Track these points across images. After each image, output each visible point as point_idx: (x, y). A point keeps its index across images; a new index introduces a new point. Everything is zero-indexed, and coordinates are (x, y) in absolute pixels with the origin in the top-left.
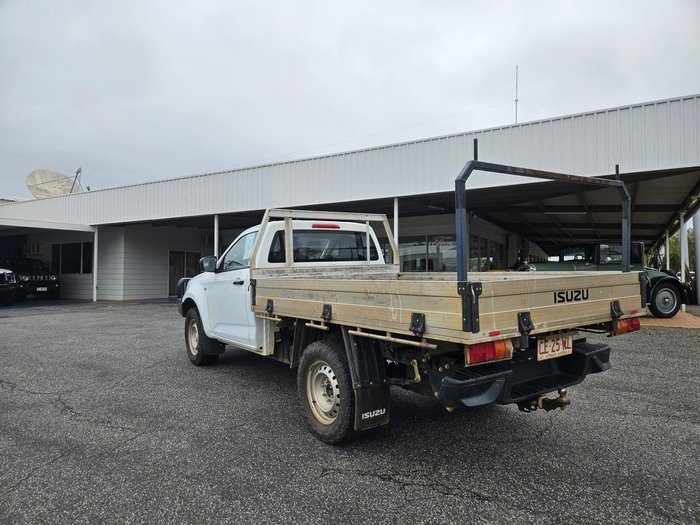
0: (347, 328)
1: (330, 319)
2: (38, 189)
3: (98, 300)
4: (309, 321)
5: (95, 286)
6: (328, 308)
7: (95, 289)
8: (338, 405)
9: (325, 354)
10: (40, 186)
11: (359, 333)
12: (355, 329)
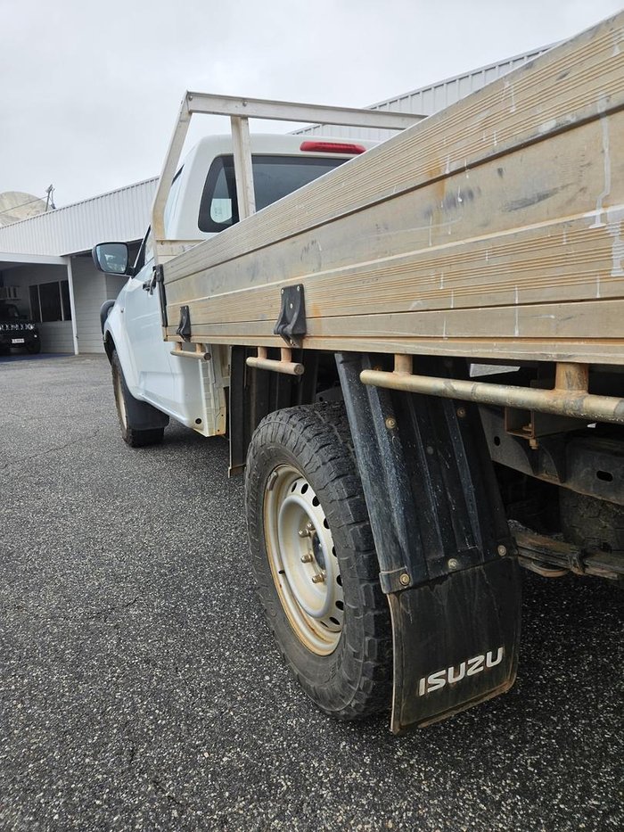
0: (358, 360)
1: (300, 336)
2: (7, 217)
3: (80, 353)
4: (253, 351)
5: (75, 336)
6: (294, 295)
7: (75, 339)
8: (340, 605)
9: (297, 449)
10: (11, 213)
11: (401, 378)
12: (384, 362)
